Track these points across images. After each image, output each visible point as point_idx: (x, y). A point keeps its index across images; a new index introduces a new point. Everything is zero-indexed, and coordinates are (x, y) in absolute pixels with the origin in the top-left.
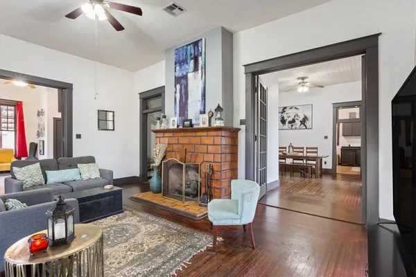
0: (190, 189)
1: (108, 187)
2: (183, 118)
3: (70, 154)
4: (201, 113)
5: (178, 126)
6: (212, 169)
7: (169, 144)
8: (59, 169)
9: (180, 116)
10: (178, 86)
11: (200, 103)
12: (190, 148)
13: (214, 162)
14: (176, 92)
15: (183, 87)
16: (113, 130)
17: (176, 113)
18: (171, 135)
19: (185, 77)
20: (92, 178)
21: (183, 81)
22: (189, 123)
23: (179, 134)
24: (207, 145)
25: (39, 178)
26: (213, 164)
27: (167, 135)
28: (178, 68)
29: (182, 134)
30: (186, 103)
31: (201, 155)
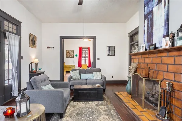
0: (153, 98)
1: (97, 85)
2: (150, 44)
3: (95, 67)
4: (164, 37)
5: (146, 50)
6: (173, 87)
7: (138, 63)
8: (86, 73)
9: (147, 42)
10: (146, 21)
11: (163, 28)
12: (153, 67)
13: (175, 81)
14: (144, 26)
15: (149, 20)
16: (115, 55)
17: (144, 41)
18: (140, 56)
19: (151, 12)
20: (97, 79)
21: (150, 16)
22: (153, 47)
23: (145, 56)
24: (168, 64)
25: (78, 76)
26: (174, 83)
27: (137, 57)
28: (146, 8)
29: (147, 56)
30: (152, 32)
31: (162, 73)
